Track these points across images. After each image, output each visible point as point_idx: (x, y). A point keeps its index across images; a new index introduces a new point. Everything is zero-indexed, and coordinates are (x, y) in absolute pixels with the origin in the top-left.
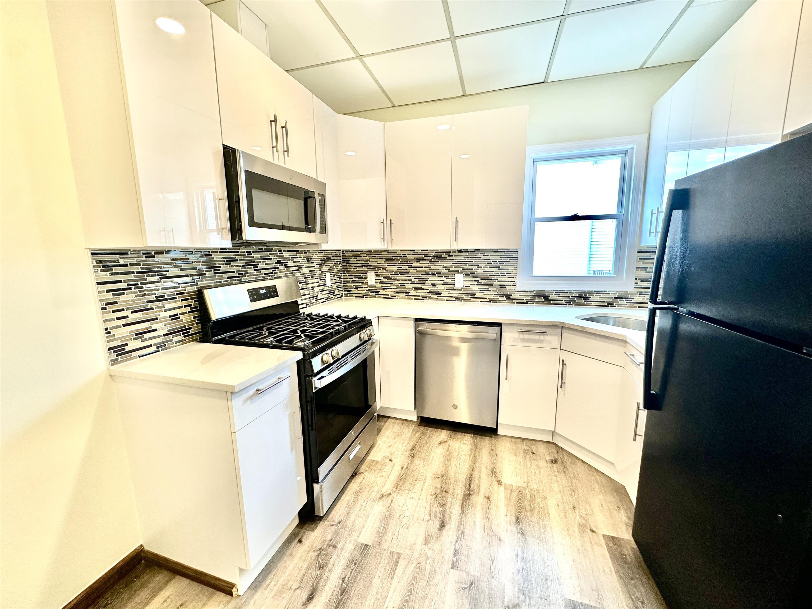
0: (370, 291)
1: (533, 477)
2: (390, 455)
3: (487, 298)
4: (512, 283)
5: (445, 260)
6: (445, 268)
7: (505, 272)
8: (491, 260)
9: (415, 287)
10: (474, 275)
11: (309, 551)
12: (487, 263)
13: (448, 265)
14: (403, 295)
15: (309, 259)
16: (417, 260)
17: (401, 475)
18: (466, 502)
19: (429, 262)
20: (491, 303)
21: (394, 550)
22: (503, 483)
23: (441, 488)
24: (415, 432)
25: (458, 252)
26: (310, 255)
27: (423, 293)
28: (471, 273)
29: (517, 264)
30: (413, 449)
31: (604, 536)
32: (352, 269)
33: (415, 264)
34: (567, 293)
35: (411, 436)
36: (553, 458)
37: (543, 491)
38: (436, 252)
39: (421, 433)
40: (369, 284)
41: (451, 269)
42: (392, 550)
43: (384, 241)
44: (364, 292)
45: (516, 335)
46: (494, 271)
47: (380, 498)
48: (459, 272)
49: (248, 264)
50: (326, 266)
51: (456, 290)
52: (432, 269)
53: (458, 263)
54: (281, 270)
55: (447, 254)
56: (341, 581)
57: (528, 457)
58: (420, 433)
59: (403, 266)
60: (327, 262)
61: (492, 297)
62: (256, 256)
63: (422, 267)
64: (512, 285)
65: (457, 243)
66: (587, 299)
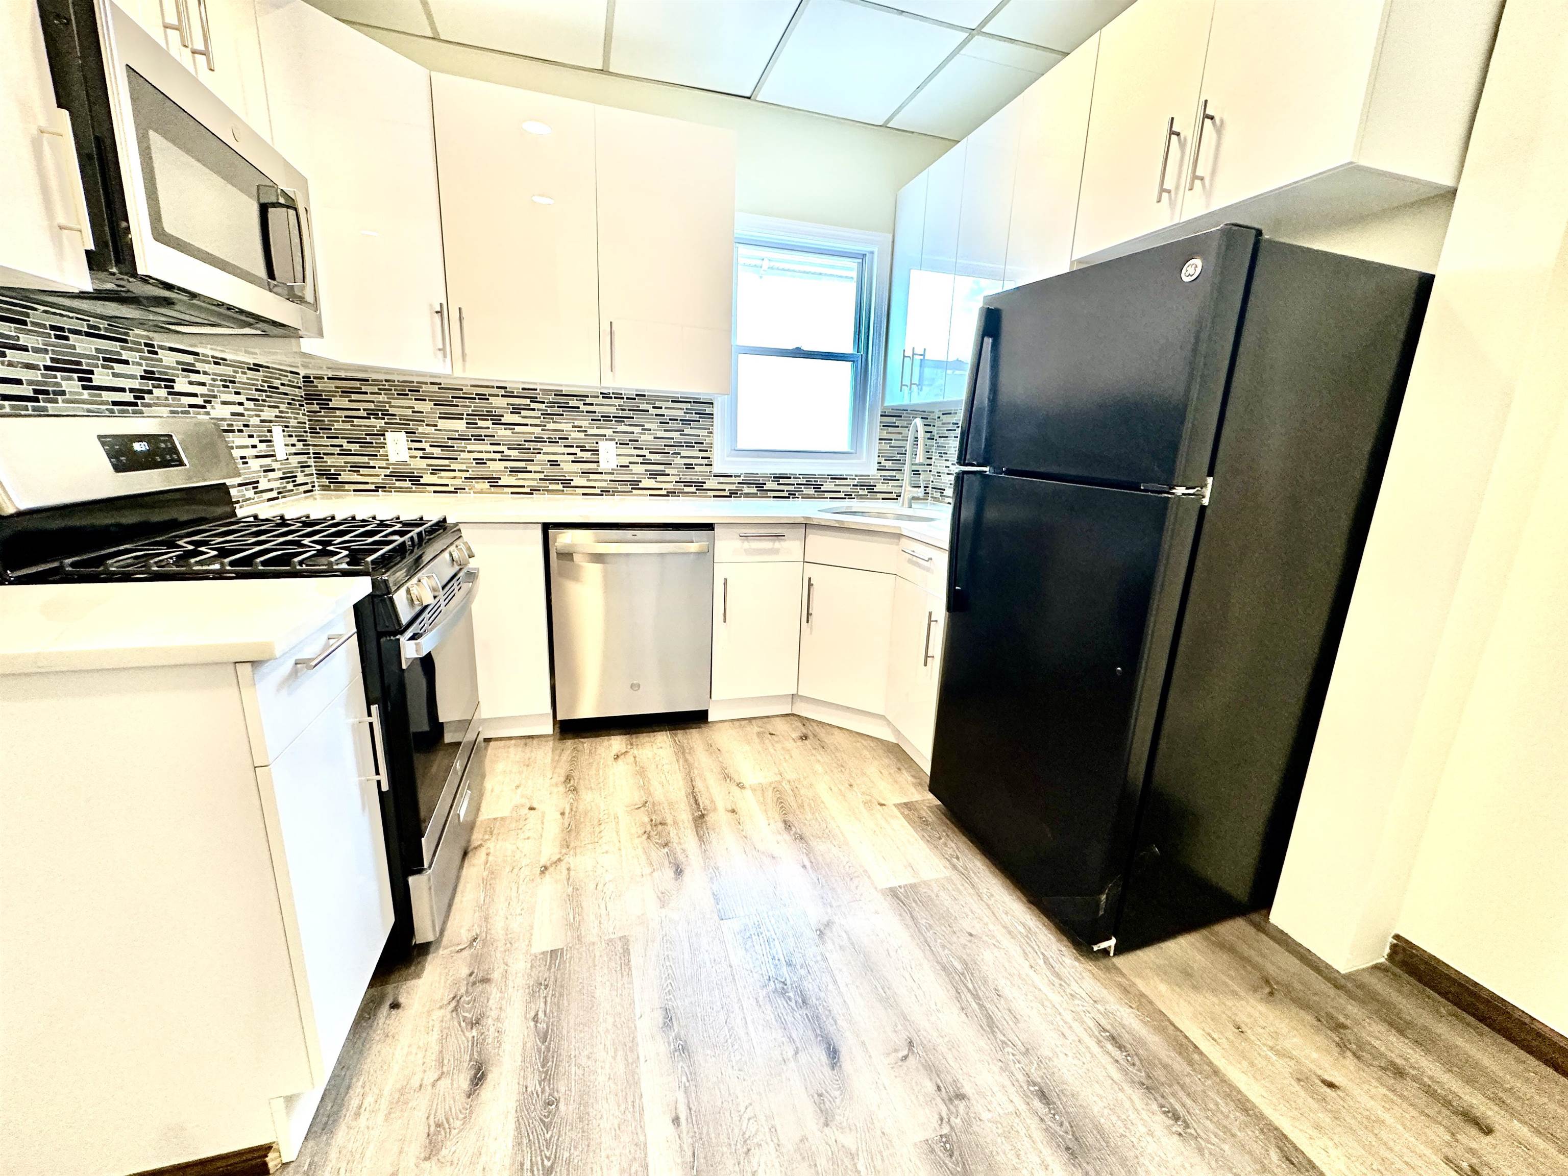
0: (399, 476)
1: (785, 764)
2: (527, 800)
3: (661, 489)
4: (705, 461)
5: (577, 412)
6: (577, 429)
7: (693, 440)
8: (667, 416)
9: (511, 468)
10: (636, 444)
11: (429, 1012)
12: (661, 423)
13: (584, 424)
14: (485, 485)
15: (227, 383)
16: (513, 408)
17: (566, 825)
18: (702, 828)
19: (542, 414)
20: (670, 498)
21: (612, 936)
22: (747, 785)
23: (652, 820)
24: (558, 752)
25: (603, 397)
26: (229, 371)
27: (530, 481)
28: (630, 441)
29: (712, 426)
30: (568, 778)
31: (897, 806)
32: (338, 421)
33: (508, 418)
34: (790, 478)
35: (553, 760)
36: (800, 734)
37: (805, 778)
38: (555, 395)
39: (572, 753)
40: (392, 459)
41: (590, 431)
42: (606, 938)
43: (445, 356)
44: (379, 480)
45: (738, 544)
46: (673, 438)
47: (542, 872)
48: (607, 437)
49: (59, 366)
50: (269, 406)
51: (602, 473)
52: (548, 430)
53: (604, 420)
54: (158, 398)
55: (580, 400)
56: (532, 1024)
57: (767, 741)
58: (569, 752)
59: (479, 419)
60: (271, 397)
61: (670, 486)
62: (84, 346)
63: (527, 425)
64: (706, 465)
65: (614, 376)
66: (817, 487)
